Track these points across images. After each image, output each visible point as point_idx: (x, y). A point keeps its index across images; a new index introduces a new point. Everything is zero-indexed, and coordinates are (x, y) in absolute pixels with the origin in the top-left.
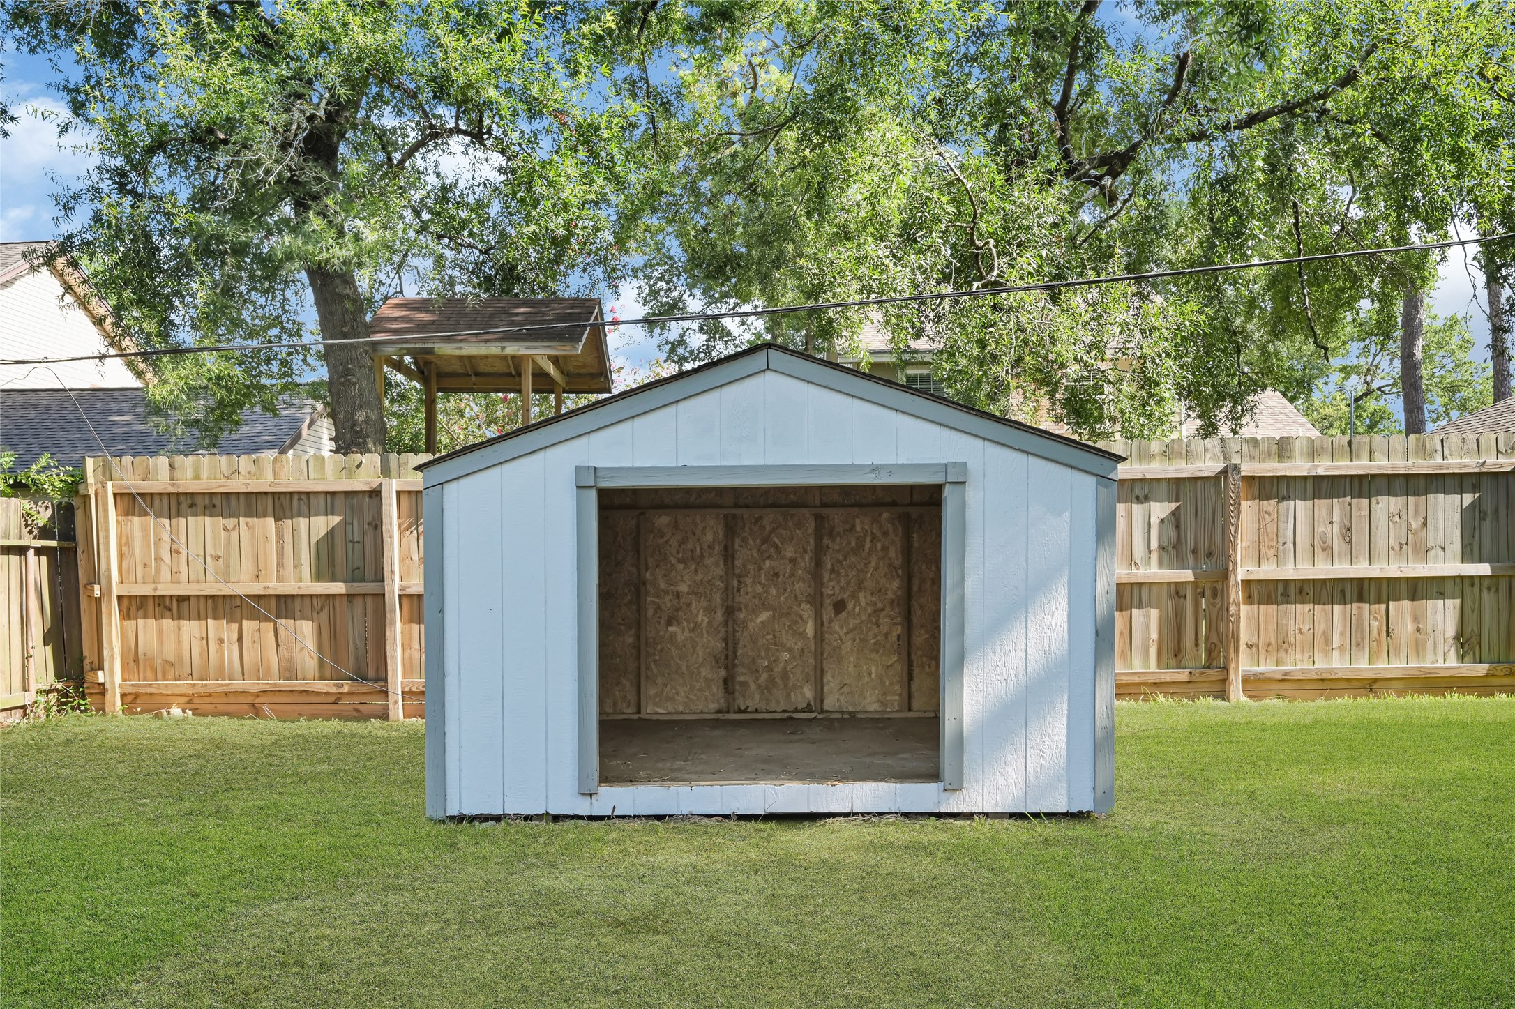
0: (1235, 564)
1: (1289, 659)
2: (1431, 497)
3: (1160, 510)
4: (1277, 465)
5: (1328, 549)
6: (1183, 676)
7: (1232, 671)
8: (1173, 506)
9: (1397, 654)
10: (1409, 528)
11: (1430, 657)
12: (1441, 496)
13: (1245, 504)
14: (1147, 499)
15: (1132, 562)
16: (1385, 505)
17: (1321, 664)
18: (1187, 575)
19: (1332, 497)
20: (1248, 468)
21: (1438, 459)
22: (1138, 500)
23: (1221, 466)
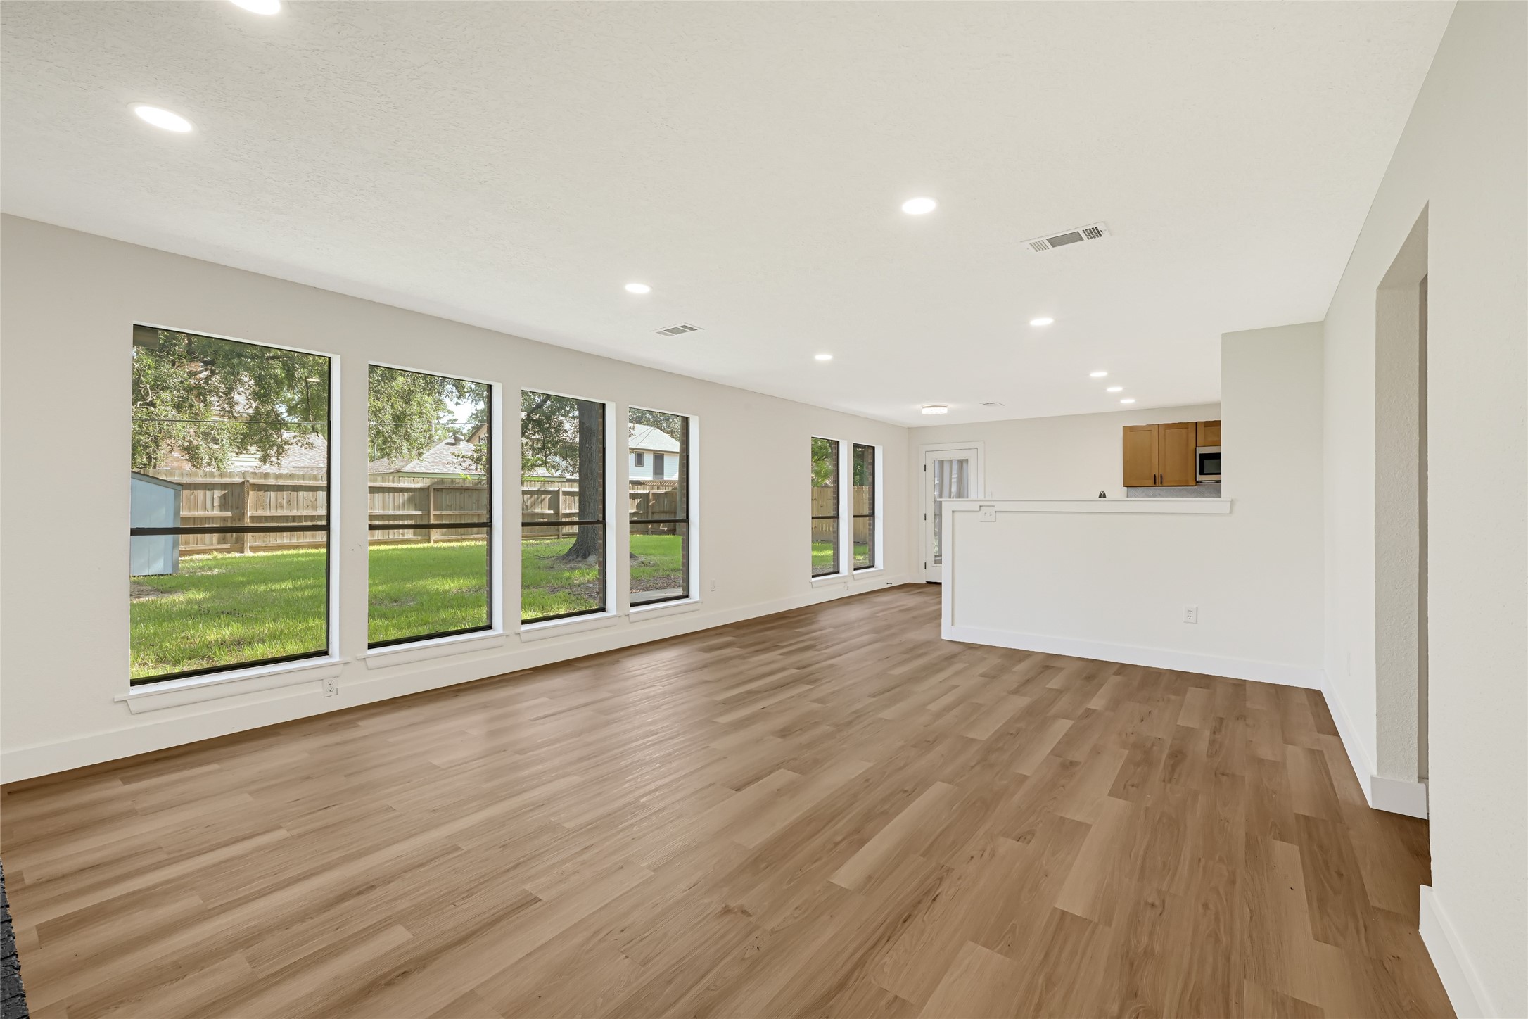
0: (247, 511)
1: (268, 540)
2: (318, 492)
3: (217, 494)
4: (263, 481)
5: (282, 507)
6: (227, 546)
7: (245, 544)
8: (223, 492)
9: (306, 537)
10: (310, 501)
11: (317, 539)
12: (321, 492)
13: (251, 493)
14: (212, 489)
15: (205, 509)
16: (302, 494)
17: (279, 541)
18: (229, 514)
19: (283, 491)
20: (252, 481)
21: (321, 482)
22: (209, 490)
23: (242, 480)
